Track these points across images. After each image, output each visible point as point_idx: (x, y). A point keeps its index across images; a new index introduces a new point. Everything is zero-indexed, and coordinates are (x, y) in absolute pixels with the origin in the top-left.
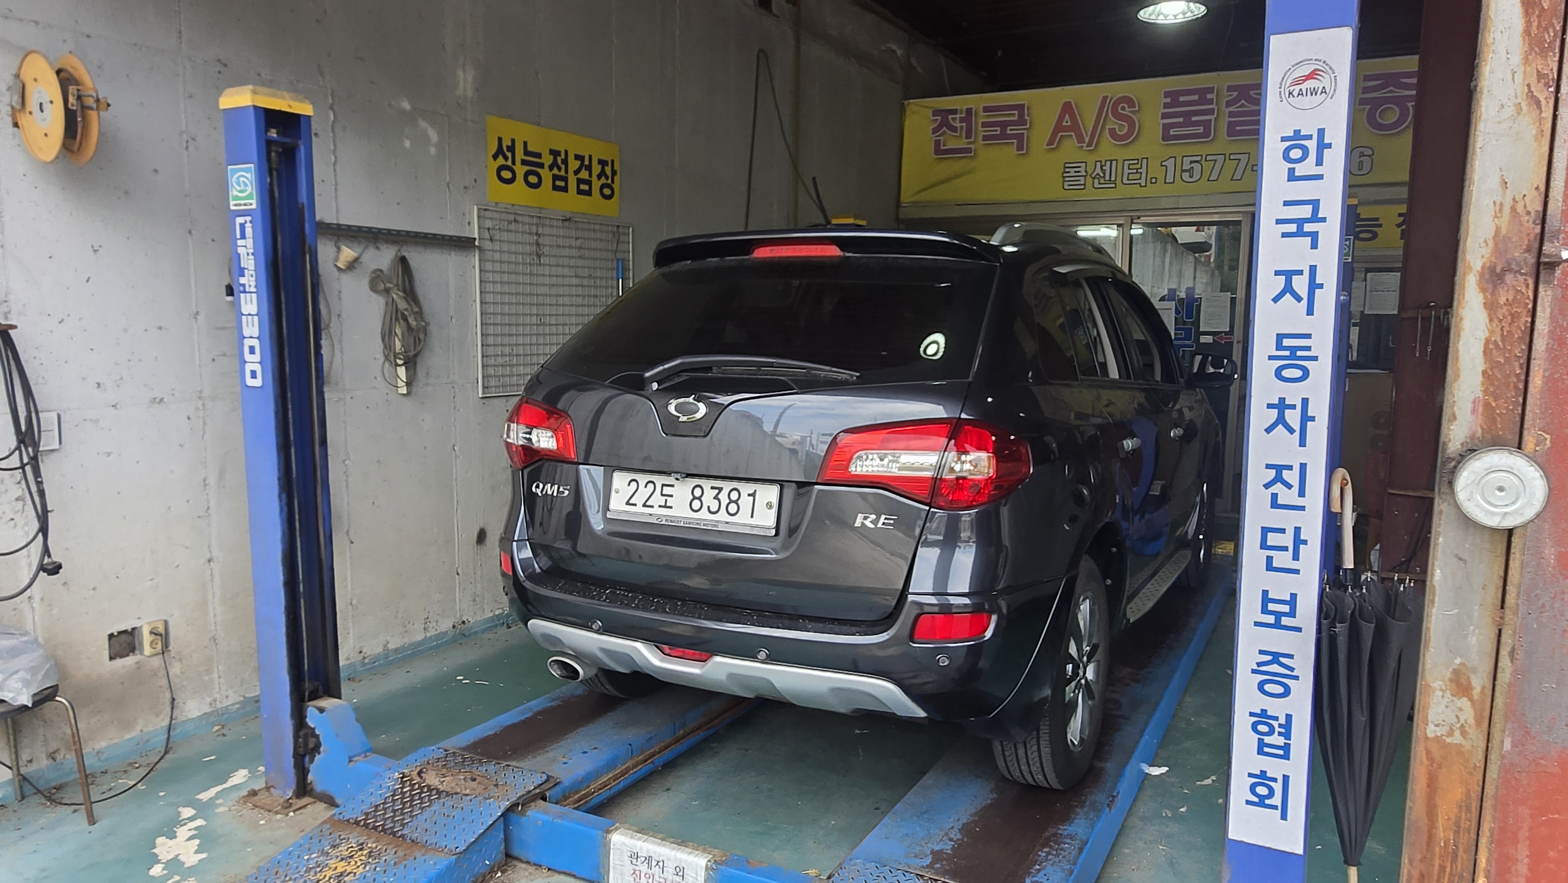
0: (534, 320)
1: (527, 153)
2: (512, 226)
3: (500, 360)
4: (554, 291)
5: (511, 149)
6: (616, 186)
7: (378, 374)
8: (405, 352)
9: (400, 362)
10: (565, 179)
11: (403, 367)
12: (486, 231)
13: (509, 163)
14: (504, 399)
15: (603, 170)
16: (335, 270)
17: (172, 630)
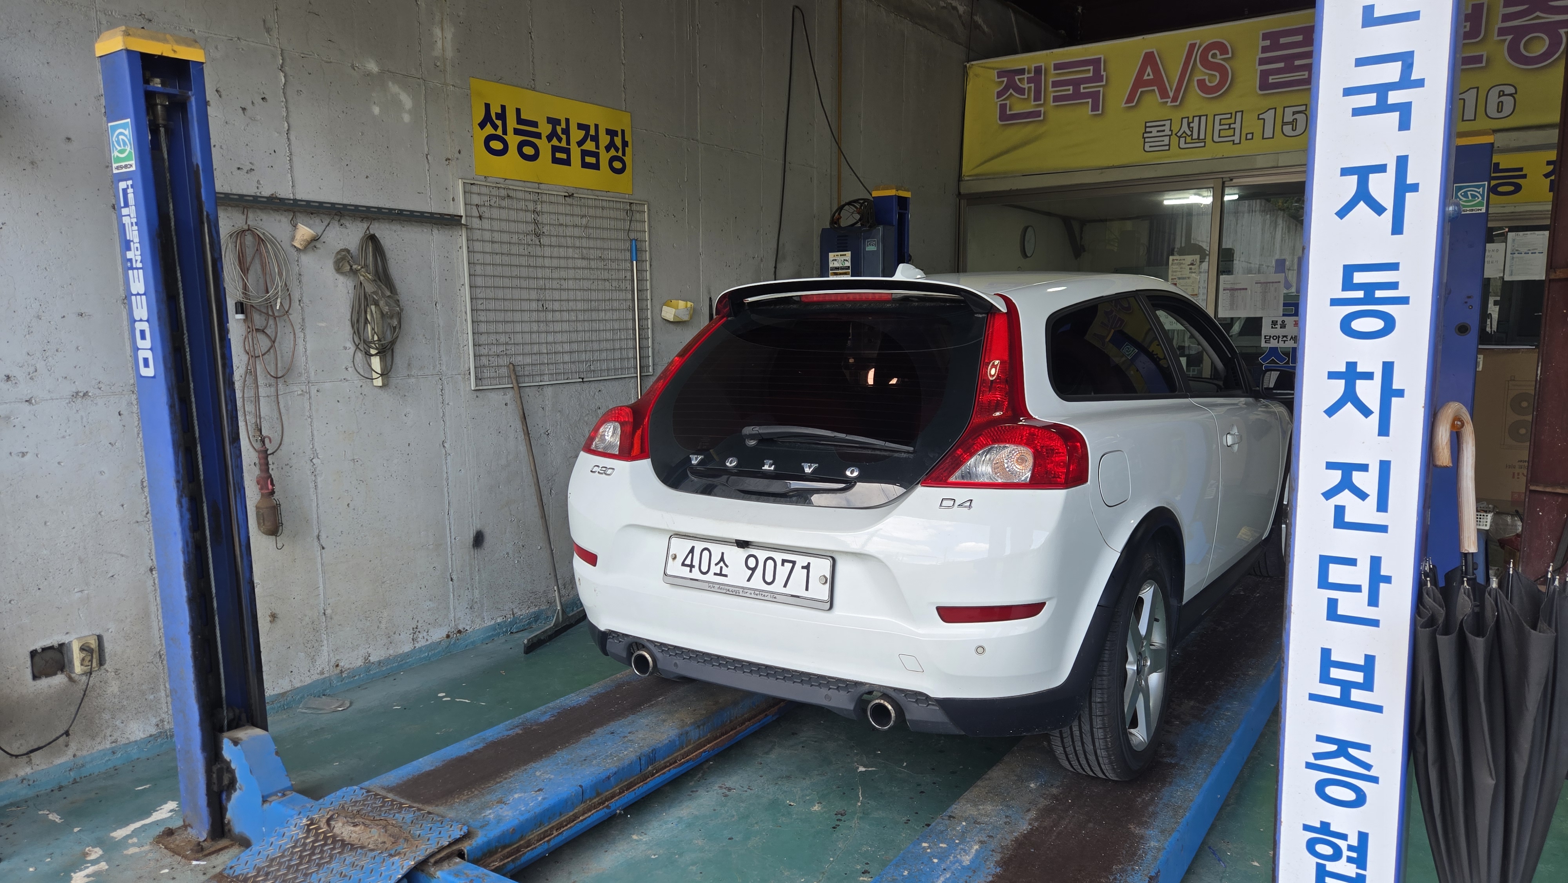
0: (534, 305)
1: (520, 121)
2: (504, 203)
3: (494, 349)
4: (556, 275)
5: (502, 116)
6: (628, 159)
7: (351, 365)
8: (379, 340)
9: (373, 352)
10: (567, 151)
11: (378, 358)
12: (475, 208)
13: (499, 132)
14: (501, 392)
15: (612, 141)
16: (293, 251)
17: (108, 647)
